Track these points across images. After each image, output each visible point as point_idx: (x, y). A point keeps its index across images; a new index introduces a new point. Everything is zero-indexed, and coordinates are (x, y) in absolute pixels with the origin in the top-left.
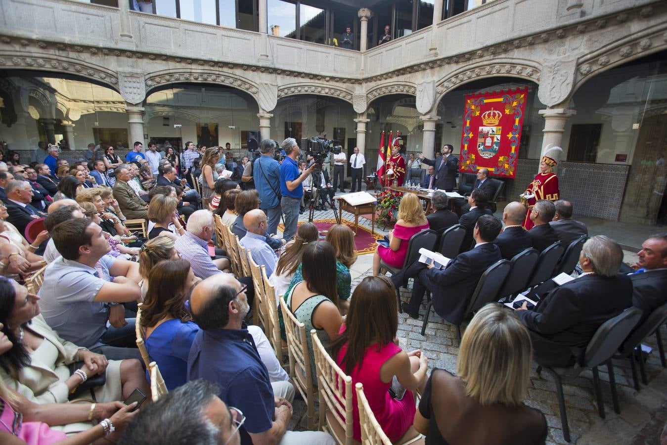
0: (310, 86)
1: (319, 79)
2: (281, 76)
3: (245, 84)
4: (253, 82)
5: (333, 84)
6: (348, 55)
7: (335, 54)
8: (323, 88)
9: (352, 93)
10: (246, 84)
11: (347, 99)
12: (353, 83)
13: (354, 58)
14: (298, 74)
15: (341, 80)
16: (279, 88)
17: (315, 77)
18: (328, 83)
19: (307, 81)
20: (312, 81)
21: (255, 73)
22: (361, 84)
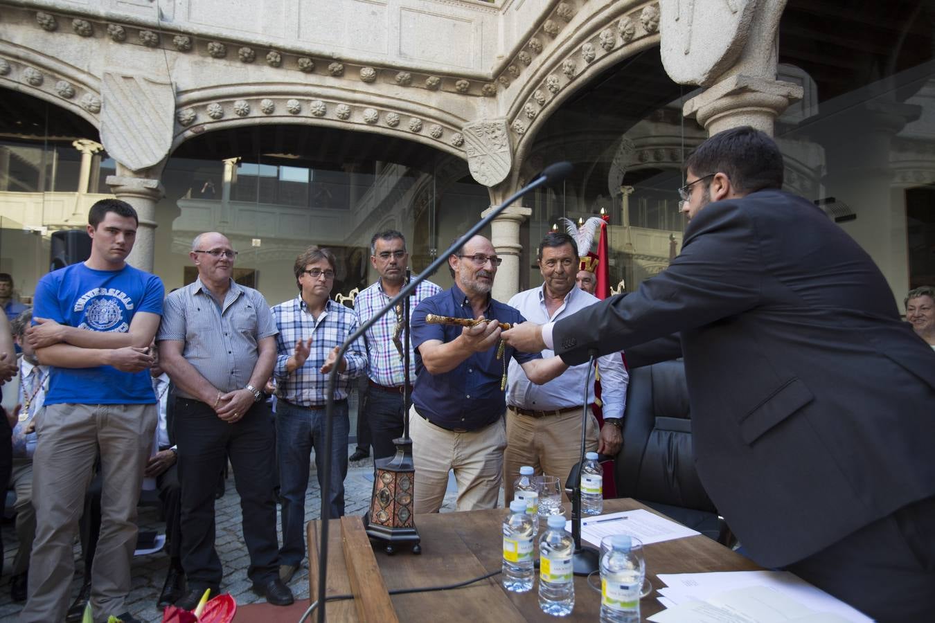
0: (306, 97)
1: (337, 75)
2: (194, 58)
3: (53, 77)
4: (83, 72)
5: (387, 91)
6: (449, 14)
7: (403, 8)
8: (356, 105)
9: (462, 124)
10: (57, 80)
11: (448, 143)
12: (464, 92)
13: (470, 21)
14: (257, 53)
15: (415, 77)
16: (184, 98)
17: (317, 63)
18: (371, 89)
19: (291, 77)
20: (312, 79)
21: (92, 43)
22: (493, 95)
